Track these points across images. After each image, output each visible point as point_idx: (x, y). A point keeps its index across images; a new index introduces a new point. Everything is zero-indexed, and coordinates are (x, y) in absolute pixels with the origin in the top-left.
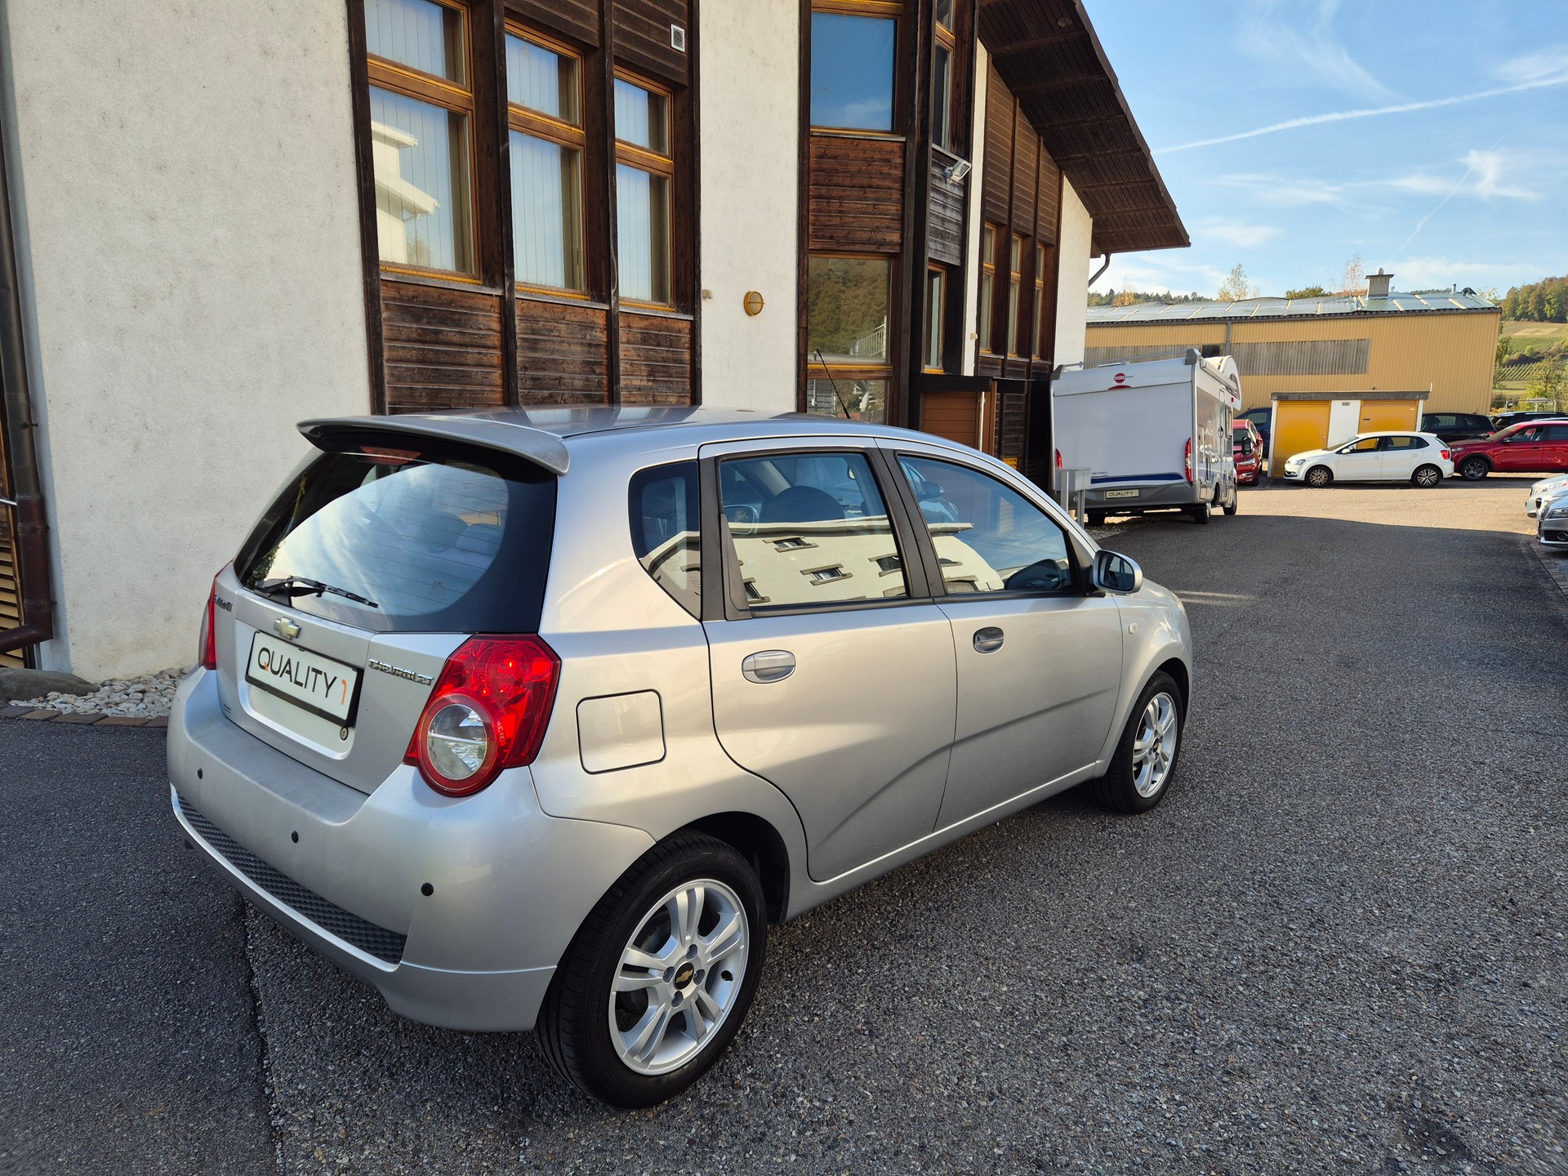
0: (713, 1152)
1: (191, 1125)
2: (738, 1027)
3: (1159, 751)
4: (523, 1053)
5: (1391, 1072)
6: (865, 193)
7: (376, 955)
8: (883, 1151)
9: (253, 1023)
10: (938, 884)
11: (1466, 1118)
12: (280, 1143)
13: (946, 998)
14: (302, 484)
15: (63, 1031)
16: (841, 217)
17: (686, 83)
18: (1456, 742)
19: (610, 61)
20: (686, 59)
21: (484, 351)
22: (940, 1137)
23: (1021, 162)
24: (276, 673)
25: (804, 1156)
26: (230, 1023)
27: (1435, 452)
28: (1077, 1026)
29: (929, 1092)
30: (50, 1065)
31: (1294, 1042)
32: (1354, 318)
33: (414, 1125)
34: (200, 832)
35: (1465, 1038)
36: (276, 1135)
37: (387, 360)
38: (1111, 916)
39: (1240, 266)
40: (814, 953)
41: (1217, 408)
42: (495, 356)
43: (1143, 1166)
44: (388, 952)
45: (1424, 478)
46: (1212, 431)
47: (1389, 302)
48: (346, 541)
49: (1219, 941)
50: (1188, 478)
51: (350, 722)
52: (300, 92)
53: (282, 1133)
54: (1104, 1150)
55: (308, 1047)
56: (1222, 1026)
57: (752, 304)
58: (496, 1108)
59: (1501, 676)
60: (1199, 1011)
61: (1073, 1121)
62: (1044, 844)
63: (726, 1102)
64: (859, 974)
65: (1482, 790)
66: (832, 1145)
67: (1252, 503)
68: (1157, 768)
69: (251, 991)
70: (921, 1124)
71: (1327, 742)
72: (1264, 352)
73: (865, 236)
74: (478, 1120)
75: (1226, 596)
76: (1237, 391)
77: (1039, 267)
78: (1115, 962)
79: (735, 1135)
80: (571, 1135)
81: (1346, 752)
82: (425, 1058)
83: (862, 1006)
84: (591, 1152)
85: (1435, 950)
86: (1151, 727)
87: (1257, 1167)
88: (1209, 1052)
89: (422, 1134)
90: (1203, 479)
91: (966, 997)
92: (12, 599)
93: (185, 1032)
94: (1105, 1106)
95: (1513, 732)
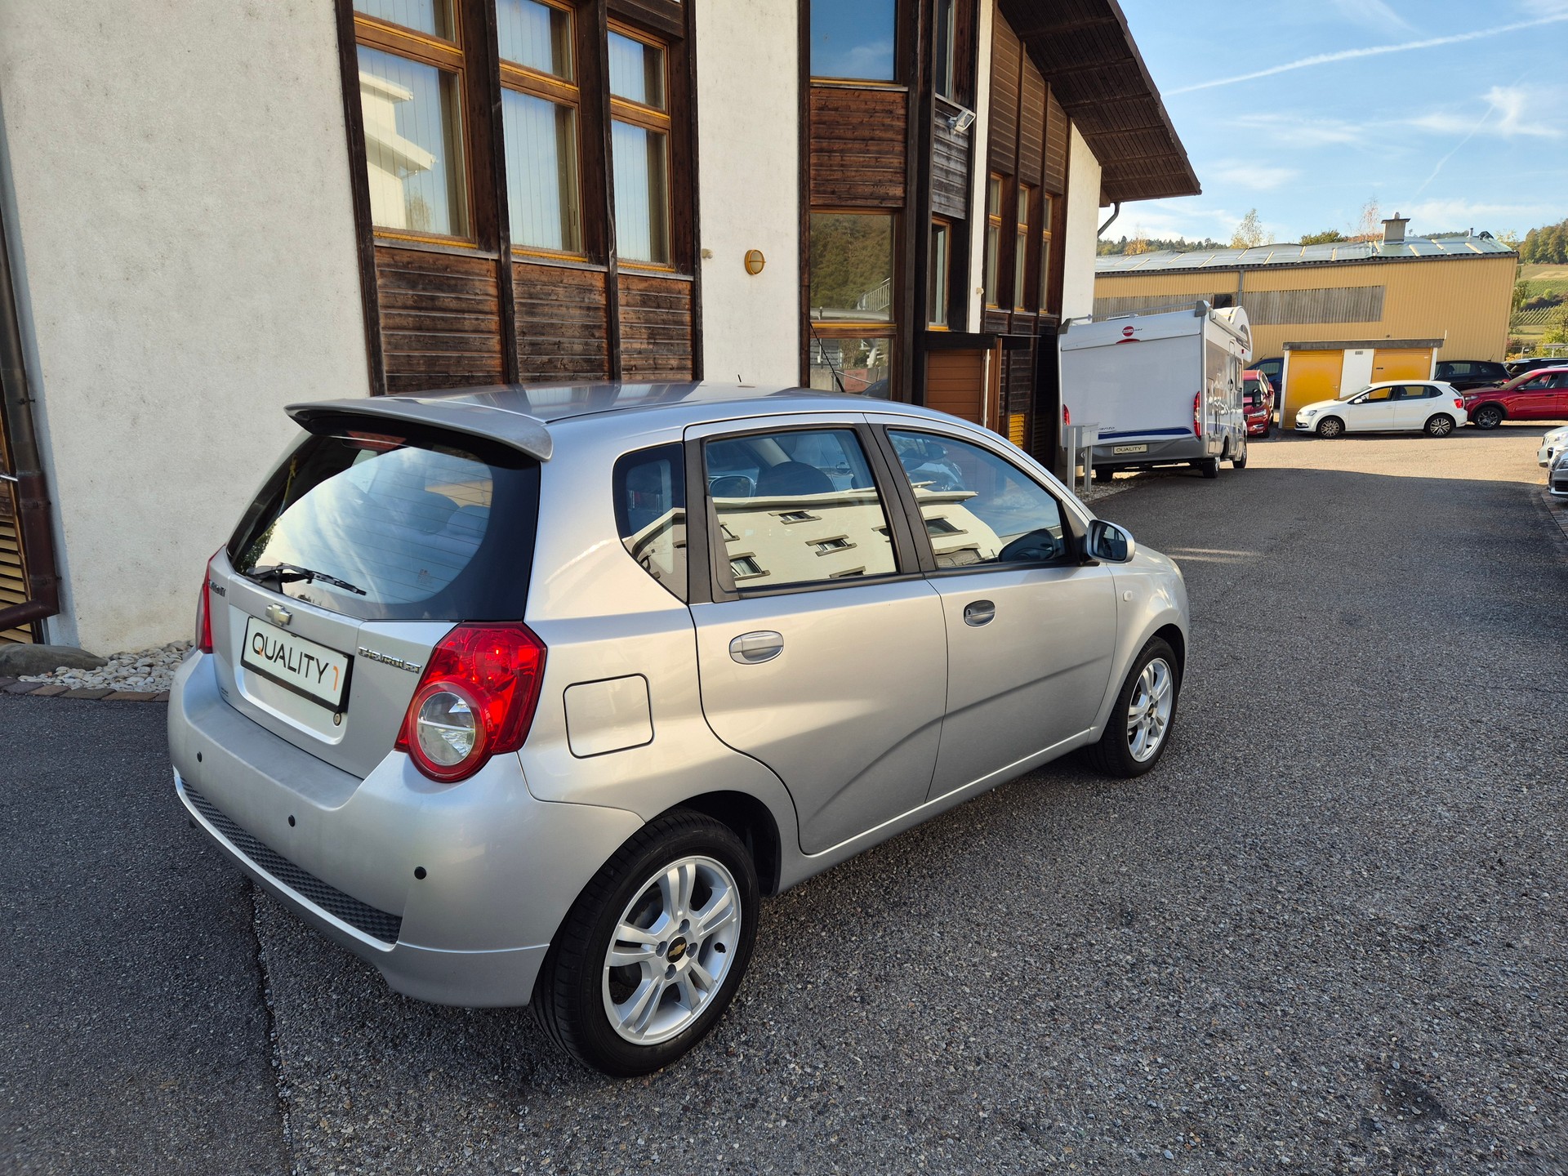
0: (707, 1119)
1: (200, 1098)
2: (733, 995)
3: (1154, 716)
4: (523, 1023)
5: (1372, 1033)
6: (866, 146)
7: (374, 935)
8: (872, 1115)
9: (261, 996)
10: (933, 851)
11: (1442, 1078)
12: (287, 1114)
13: (937, 965)
14: (292, 468)
15: (75, 1007)
16: (842, 171)
17: (681, 35)
18: (1454, 700)
19: (603, 14)
20: (682, 10)
21: (481, 316)
22: (928, 1102)
23: (1028, 110)
24: (270, 658)
25: (795, 1121)
26: (238, 997)
27: (1449, 401)
28: (1065, 991)
29: (917, 1058)
30: (64, 1041)
31: (1277, 1004)
32: (1369, 265)
33: (417, 1095)
34: (203, 813)
35: (1446, 1000)
36: (282, 1106)
37: (384, 328)
38: (1103, 881)
39: (1254, 210)
40: (808, 921)
41: (1228, 359)
42: (493, 322)
43: (1124, 1128)
44: (384, 933)
45: (1436, 428)
46: (1221, 384)
47: (1404, 247)
48: (339, 521)
49: (1208, 905)
50: (1197, 431)
51: (342, 708)
52: (287, 55)
53: (289, 1105)
54: (1087, 1112)
55: (314, 1020)
56: (1207, 989)
57: (753, 263)
58: (496, 1077)
59: (1504, 632)
60: (1185, 974)
61: (1057, 1084)
62: (1038, 810)
63: (720, 1069)
64: (852, 942)
65: (1478, 748)
66: (822, 1110)
67: (1262, 455)
68: (1152, 733)
69: (258, 965)
70: (909, 1089)
71: (1325, 702)
72: (1276, 300)
73: (868, 190)
74: (478, 1089)
75: (1232, 552)
76: (1248, 342)
77: (1047, 218)
78: (1105, 926)
79: (728, 1102)
80: (569, 1103)
81: (1344, 711)
82: (427, 1029)
83: (854, 973)
84: (589, 1119)
85: (1421, 911)
86: (1146, 692)
87: (1235, 1129)
88: (1193, 1015)
89: (424, 1104)
90: (1212, 433)
91: (957, 963)
92: (18, 574)
93: (194, 1007)
94: (1088, 1069)
95: (1512, 689)
